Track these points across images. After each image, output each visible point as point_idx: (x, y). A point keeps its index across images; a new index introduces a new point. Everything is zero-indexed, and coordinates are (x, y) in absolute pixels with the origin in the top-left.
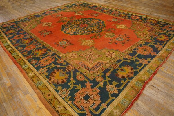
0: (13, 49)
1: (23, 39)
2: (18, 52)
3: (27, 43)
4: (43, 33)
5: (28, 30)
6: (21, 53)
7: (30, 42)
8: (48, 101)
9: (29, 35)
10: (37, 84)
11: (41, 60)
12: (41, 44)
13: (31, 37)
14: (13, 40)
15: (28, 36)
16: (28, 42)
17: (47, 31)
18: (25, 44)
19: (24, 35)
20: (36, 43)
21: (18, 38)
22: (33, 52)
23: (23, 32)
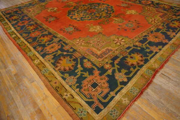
0: (17, 36)
1: (27, 26)
2: (22, 39)
3: (32, 30)
4: (48, 19)
5: (33, 16)
6: (26, 40)
7: (34, 28)
8: (55, 88)
9: (33, 21)
10: (43, 71)
11: (46, 46)
12: (46, 31)
13: (36, 23)
14: (17, 26)
15: (32, 23)
17: (53, 17)
18: (30, 30)
19: (28, 21)
20: (41, 29)
21: (22, 25)
22: (39, 39)
23: (27, 18)
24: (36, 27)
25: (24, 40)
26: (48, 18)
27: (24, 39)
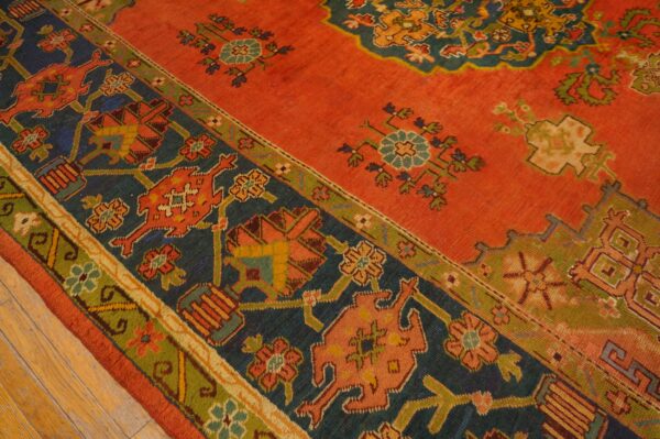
0: (55, 226)
1: (89, 115)
2: (99, 257)
3: (141, 157)
4: (212, 47)
5: (96, 20)
6: (131, 265)
7: (153, 143)
9: (118, 69)
12: (246, 165)
13: (139, 86)
14: (19, 118)
15: (114, 84)
16: (143, 148)
17: (240, 32)
18: (122, 164)
19: (82, 71)
20: (198, 147)
21: (50, 105)
22: (225, 253)
23: (62, 39)
24: (160, 127)
25: (121, 267)
26: (213, 38)
27: (116, 252)
